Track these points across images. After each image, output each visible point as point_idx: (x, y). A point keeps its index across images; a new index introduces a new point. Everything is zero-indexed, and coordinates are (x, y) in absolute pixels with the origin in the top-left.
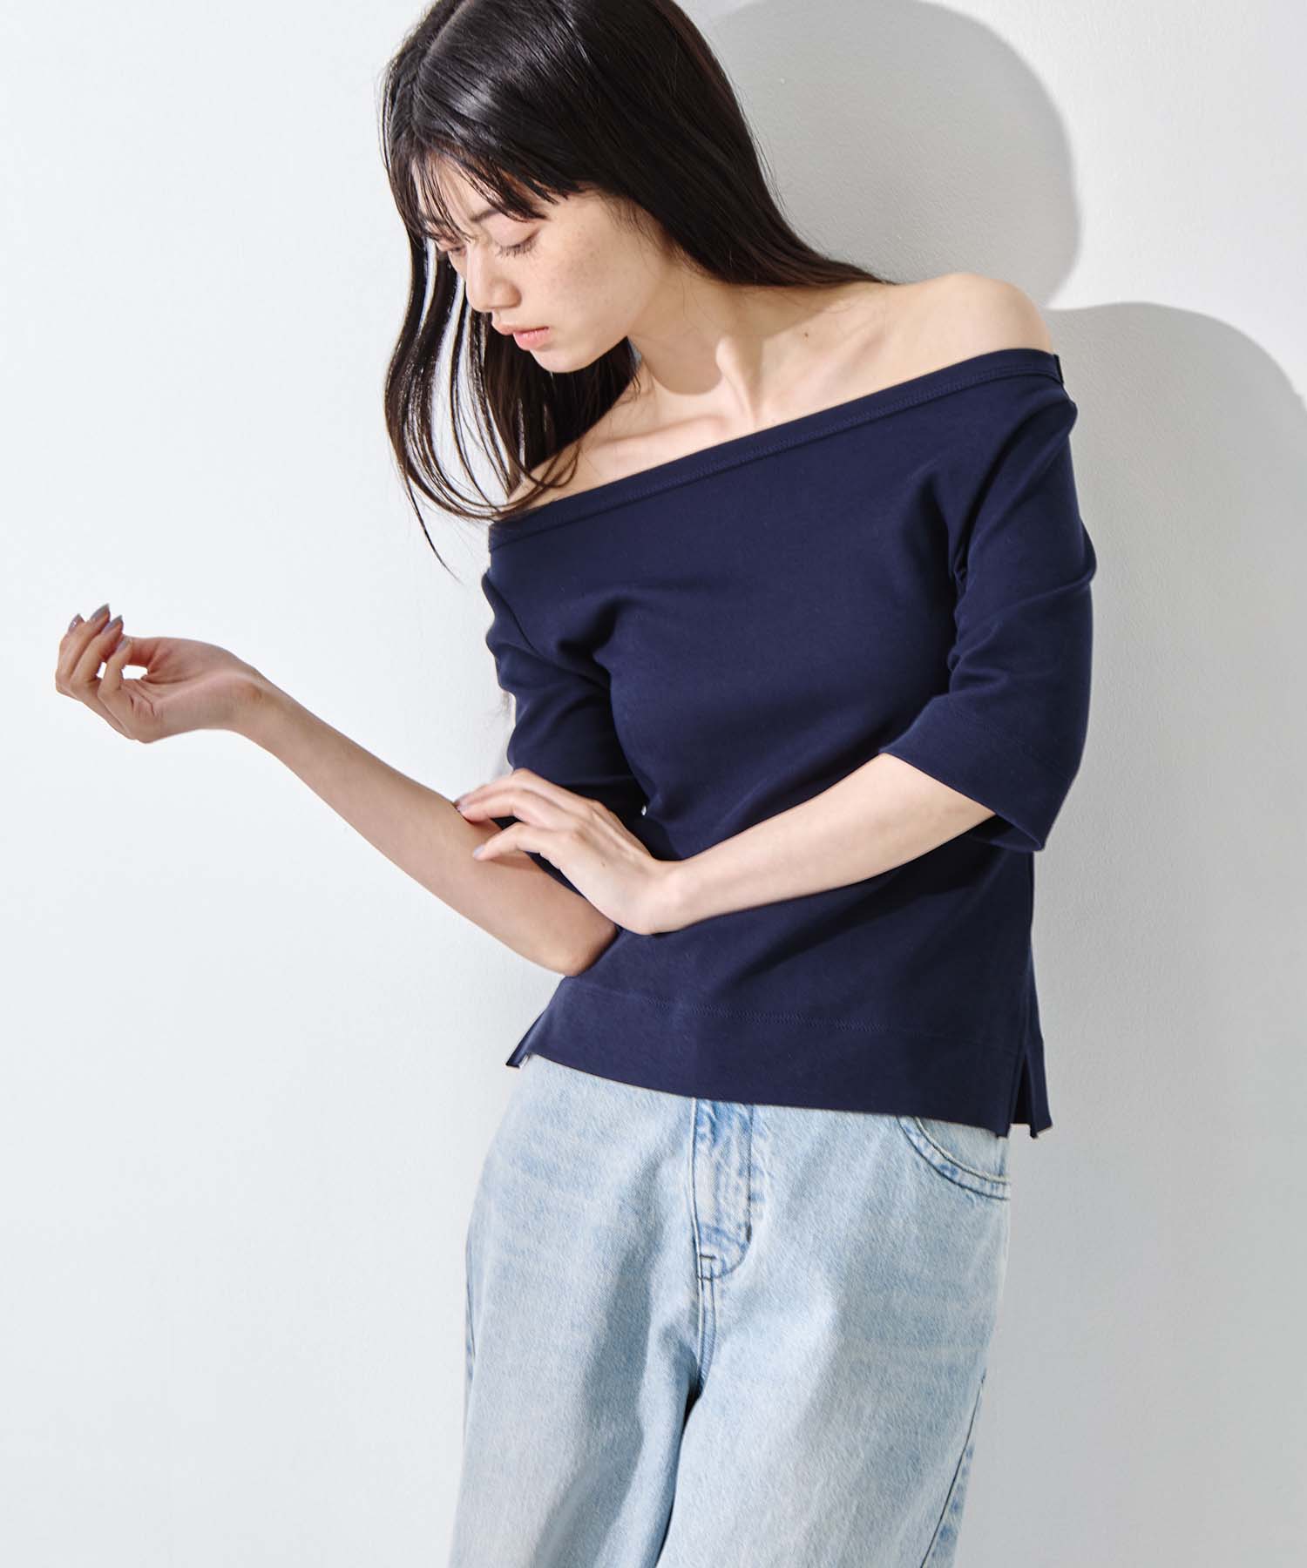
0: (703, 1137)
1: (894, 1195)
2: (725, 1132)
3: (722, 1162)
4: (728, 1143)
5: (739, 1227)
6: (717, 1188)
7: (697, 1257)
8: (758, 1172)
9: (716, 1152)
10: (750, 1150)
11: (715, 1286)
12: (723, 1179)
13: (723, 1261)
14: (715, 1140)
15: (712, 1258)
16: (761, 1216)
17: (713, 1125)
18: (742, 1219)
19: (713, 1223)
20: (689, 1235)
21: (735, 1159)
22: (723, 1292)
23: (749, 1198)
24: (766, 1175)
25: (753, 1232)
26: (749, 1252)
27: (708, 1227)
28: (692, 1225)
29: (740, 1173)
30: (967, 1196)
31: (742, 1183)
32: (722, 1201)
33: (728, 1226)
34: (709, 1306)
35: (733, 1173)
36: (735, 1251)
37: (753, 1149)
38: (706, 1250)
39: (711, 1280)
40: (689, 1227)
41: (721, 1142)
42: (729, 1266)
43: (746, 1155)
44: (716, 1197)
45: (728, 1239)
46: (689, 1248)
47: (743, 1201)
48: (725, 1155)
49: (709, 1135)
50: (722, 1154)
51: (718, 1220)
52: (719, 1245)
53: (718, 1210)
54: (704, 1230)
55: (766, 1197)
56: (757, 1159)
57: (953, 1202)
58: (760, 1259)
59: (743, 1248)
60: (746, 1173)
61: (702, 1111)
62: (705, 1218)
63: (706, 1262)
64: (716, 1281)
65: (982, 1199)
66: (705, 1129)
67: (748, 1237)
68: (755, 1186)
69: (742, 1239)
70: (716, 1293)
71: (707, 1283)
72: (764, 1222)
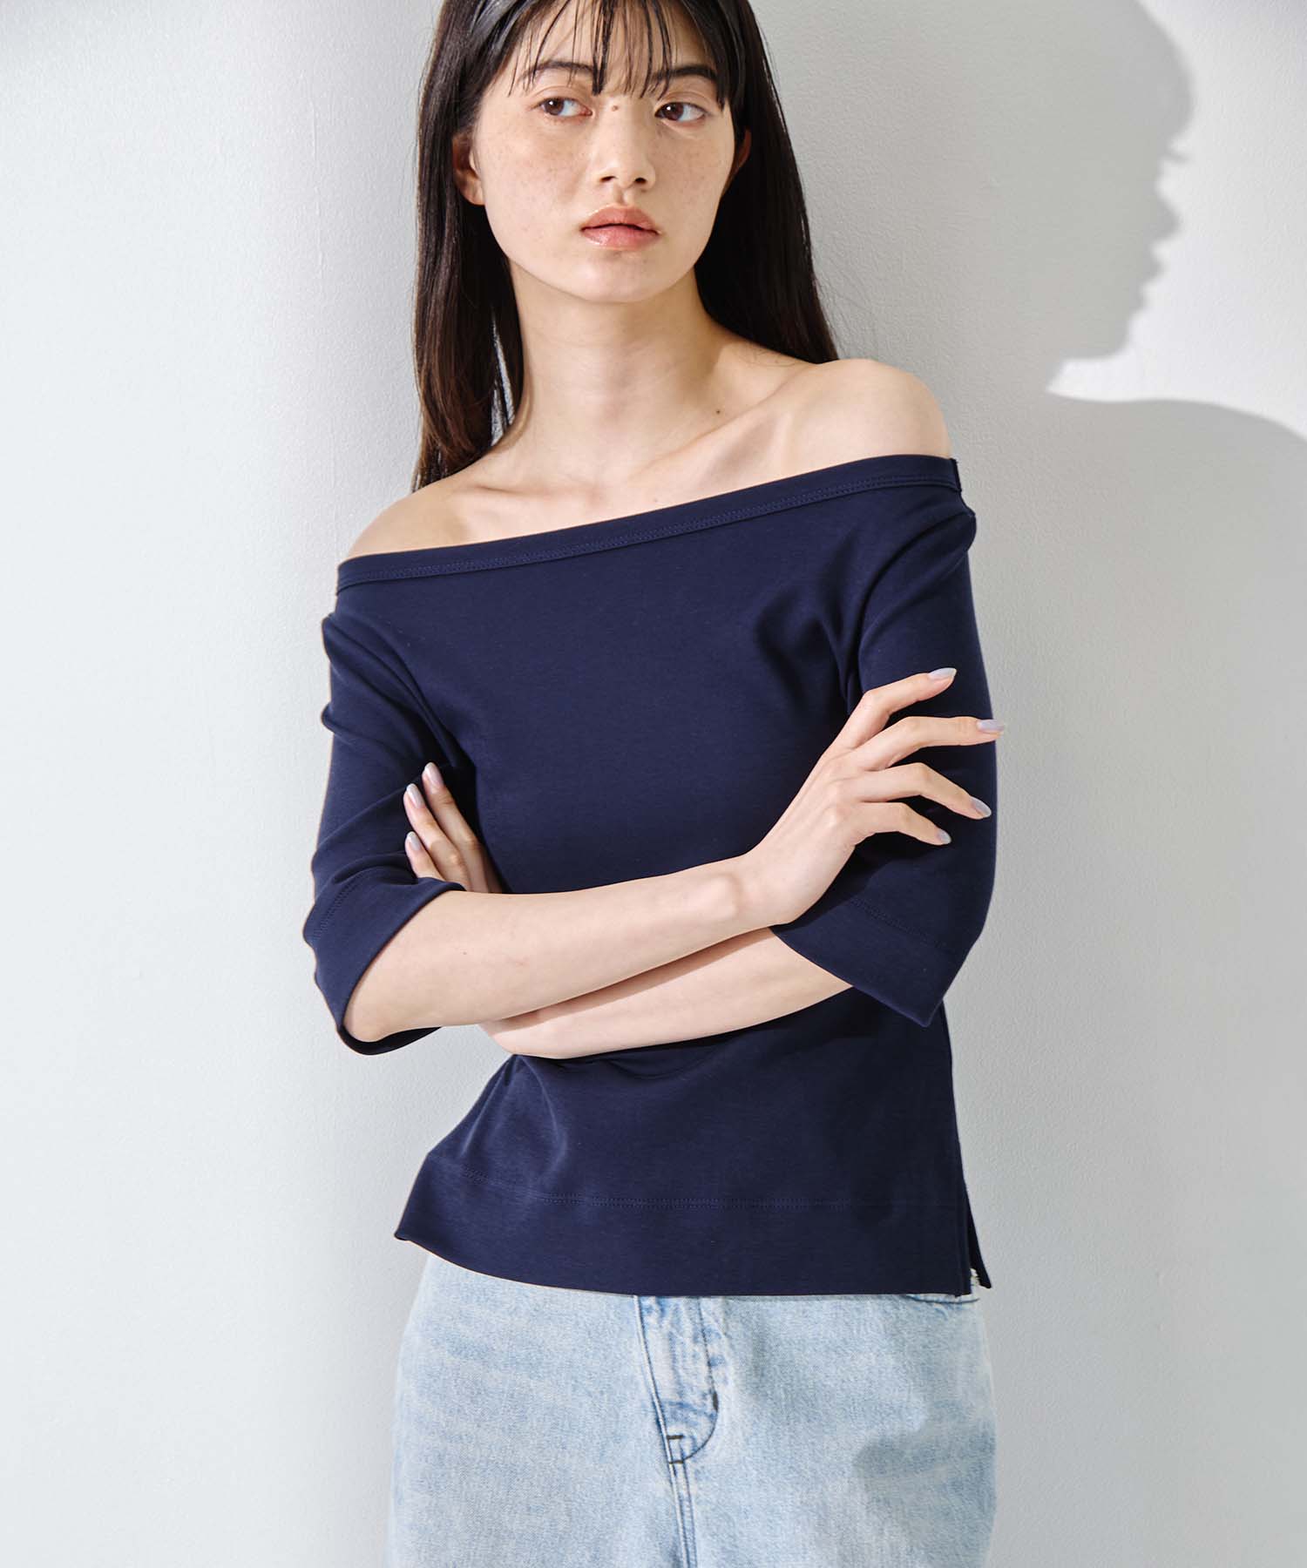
0: (649, 1310)
1: (858, 1331)
3: (674, 1331)
5: (704, 1396)
6: (674, 1359)
7: (664, 1440)
8: (713, 1335)
9: (666, 1322)
10: (700, 1314)
11: (689, 1469)
12: (678, 1350)
13: (693, 1439)
14: (662, 1310)
15: (681, 1437)
16: (725, 1380)
18: (705, 1387)
19: (678, 1400)
20: (651, 1417)
21: (688, 1327)
22: (697, 1472)
23: (710, 1364)
24: (723, 1336)
25: (720, 1399)
26: (719, 1421)
27: (671, 1404)
28: (654, 1406)
29: (695, 1340)
30: (937, 1310)
31: (699, 1349)
32: (681, 1372)
33: (692, 1398)
34: (685, 1494)
35: (688, 1341)
36: (704, 1423)
37: (704, 1313)
38: (672, 1430)
39: (682, 1461)
40: (650, 1408)
41: (669, 1311)
42: (699, 1442)
43: (697, 1321)
44: (674, 1369)
45: (695, 1412)
46: (654, 1431)
47: (704, 1368)
48: (676, 1324)
49: (655, 1308)
50: (672, 1325)
51: (681, 1394)
52: (686, 1421)
53: (679, 1383)
54: (668, 1408)
55: (727, 1359)
56: (709, 1323)
57: (925, 1321)
58: (734, 1427)
59: (713, 1418)
60: (700, 1339)
62: (667, 1394)
63: (674, 1443)
64: (688, 1462)
65: (953, 1309)
67: (715, 1405)
68: (713, 1350)
69: (710, 1409)
70: (690, 1476)
71: (679, 1465)
72: (731, 1386)
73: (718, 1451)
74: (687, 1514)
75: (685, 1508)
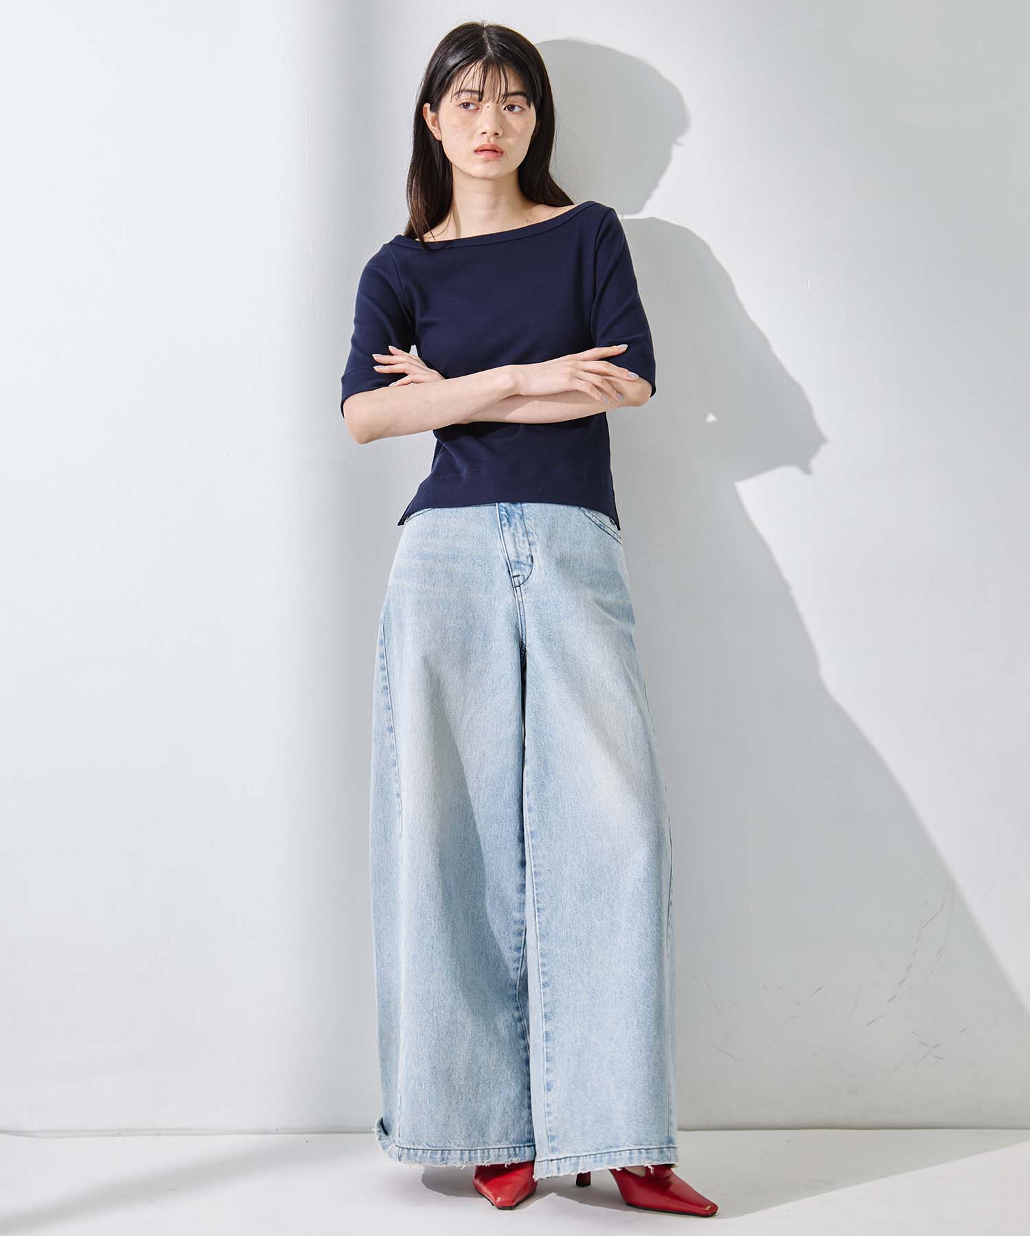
0: (505, 525)
2: (513, 521)
3: (515, 533)
4: (516, 525)
5: (527, 557)
6: (515, 543)
7: (512, 578)
8: (531, 533)
9: (512, 529)
11: (522, 589)
12: (517, 539)
13: (523, 575)
14: (510, 525)
15: (518, 576)
16: (536, 551)
17: (508, 519)
18: (528, 553)
19: (517, 560)
20: (506, 570)
21: (520, 530)
22: (525, 590)
23: (529, 544)
24: (534, 534)
25: (534, 558)
26: (534, 567)
27: (514, 562)
28: (507, 564)
29: (523, 536)
30: (611, 538)
31: (525, 538)
32: (518, 548)
33: (523, 559)
34: (520, 600)
35: (521, 536)
36: (528, 568)
37: (527, 525)
38: (515, 574)
39: (519, 586)
40: (506, 566)
41: (513, 525)
42: (526, 577)
43: (524, 528)
44: (516, 548)
45: (524, 564)
46: (508, 575)
47: (527, 546)
48: (516, 529)
49: (507, 525)
50: (514, 530)
51: (518, 557)
52: (520, 569)
53: (517, 553)
54: (513, 564)
55: (536, 542)
56: (529, 529)
57: (608, 539)
58: (540, 568)
59: (531, 566)
60: (526, 535)
61: (502, 515)
62: (512, 558)
63: (516, 579)
64: (521, 586)
66: (505, 521)
67: (532, 561)
68: (531, 539)
69: (530, 563)
70: (523, 592)
71: (518, 588)
72: (538, 552)
73: (534, 579)
74: (522, 609)
75: (521, 606)
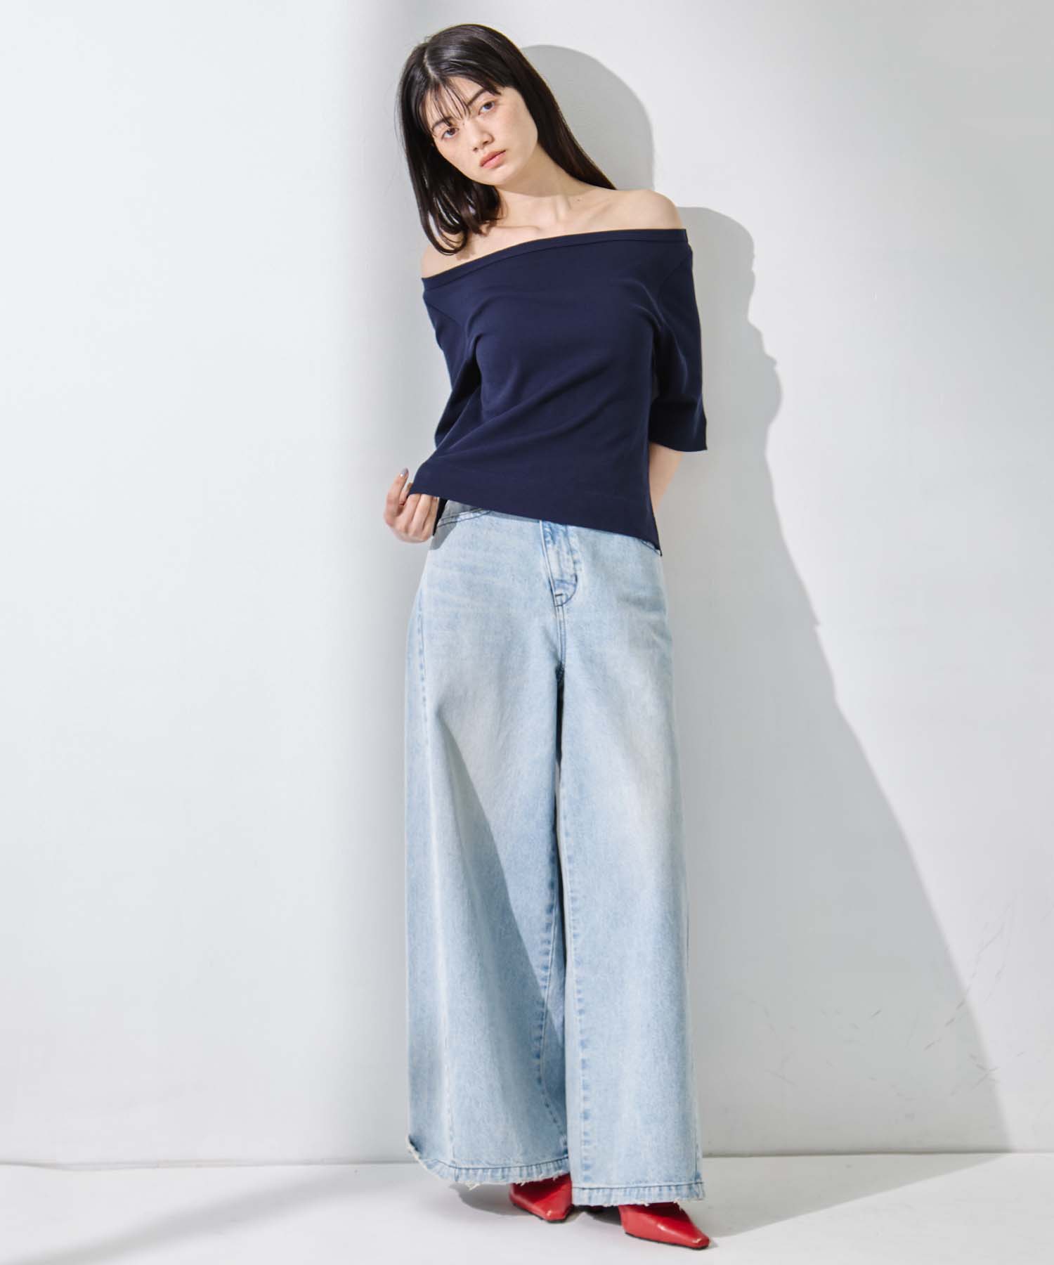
0: (549, 542)
2: (557, 538)
3: (559, 550)
4: (560, 542)
5: (571, 576)
6: (559, 561)
7: (554, 597)
8: (575, 552)
9: (555, 547)
10: (569, 543)
11: (564, 609)
12: (561, 557)
13: (567, 595)
14: (554, 542)
15: (561, 595)
16: (581, 570)
17: (552, 535)
18: (572, 572)
19: (560, 578)
20: (548, 588)
21: (565, 548)
22: (568, 609)
23: (574, 563)
24: (579, 552)
25: (578, 577)
26: (578, 587)
27: (558, 580)
28: (550, 582)
29: (568, 553)
31: (570, 557)
32: (562, 566)
33: (567, 578)
34: (562, 619)
35: (565, 554)
36: (571, 588)
37: (571, 543)
38: (558, 592)
39: (562, 605)
40: (548, 584)
41: (557, 543)
42: (569, 596)
43: (569, 545)
44: (559, 565)
45: (568, 583)
46: (550, 594)
47: (572, 565)
48: (560, 547)
49: (551, 541)
50: (558, 547)
51: (562, 576)
52: (564, 588)
53: (561, 571)
54: (556, 583)
55: (581, 561)
56: (573, 546)
58: (584, 588)
59: (575, 586)
60: (570, 553)
61: (546, 531)
62: (556, 576)
63: (558, 598)
64: (564, 605)
66: (549, 538)
67: (576, 580)
68: (576, 557)
69: (574, 582)
70: (565, 611)
71: (560, 608)
72: (583, 571)
73: (578, 599)
74: (563, 628)
75: (562, 626)
